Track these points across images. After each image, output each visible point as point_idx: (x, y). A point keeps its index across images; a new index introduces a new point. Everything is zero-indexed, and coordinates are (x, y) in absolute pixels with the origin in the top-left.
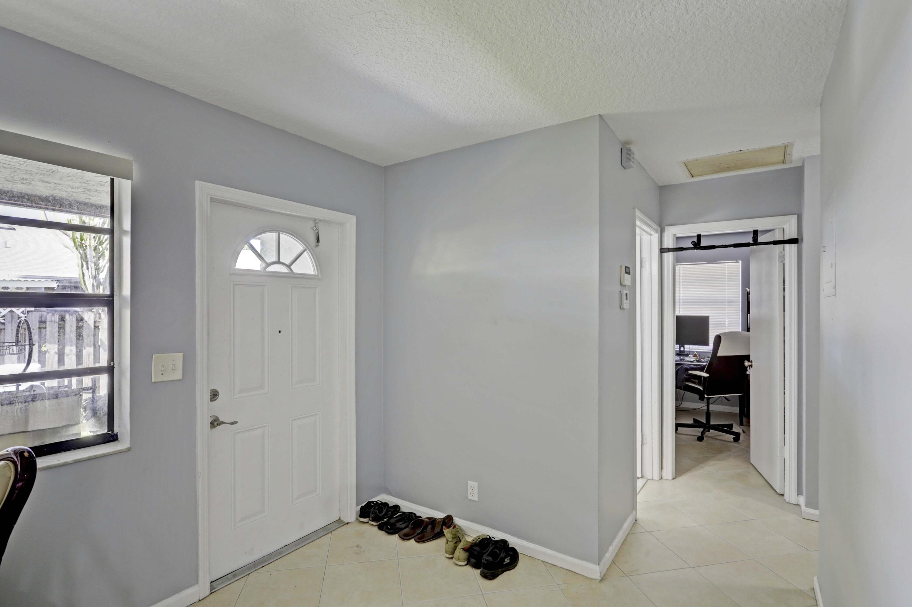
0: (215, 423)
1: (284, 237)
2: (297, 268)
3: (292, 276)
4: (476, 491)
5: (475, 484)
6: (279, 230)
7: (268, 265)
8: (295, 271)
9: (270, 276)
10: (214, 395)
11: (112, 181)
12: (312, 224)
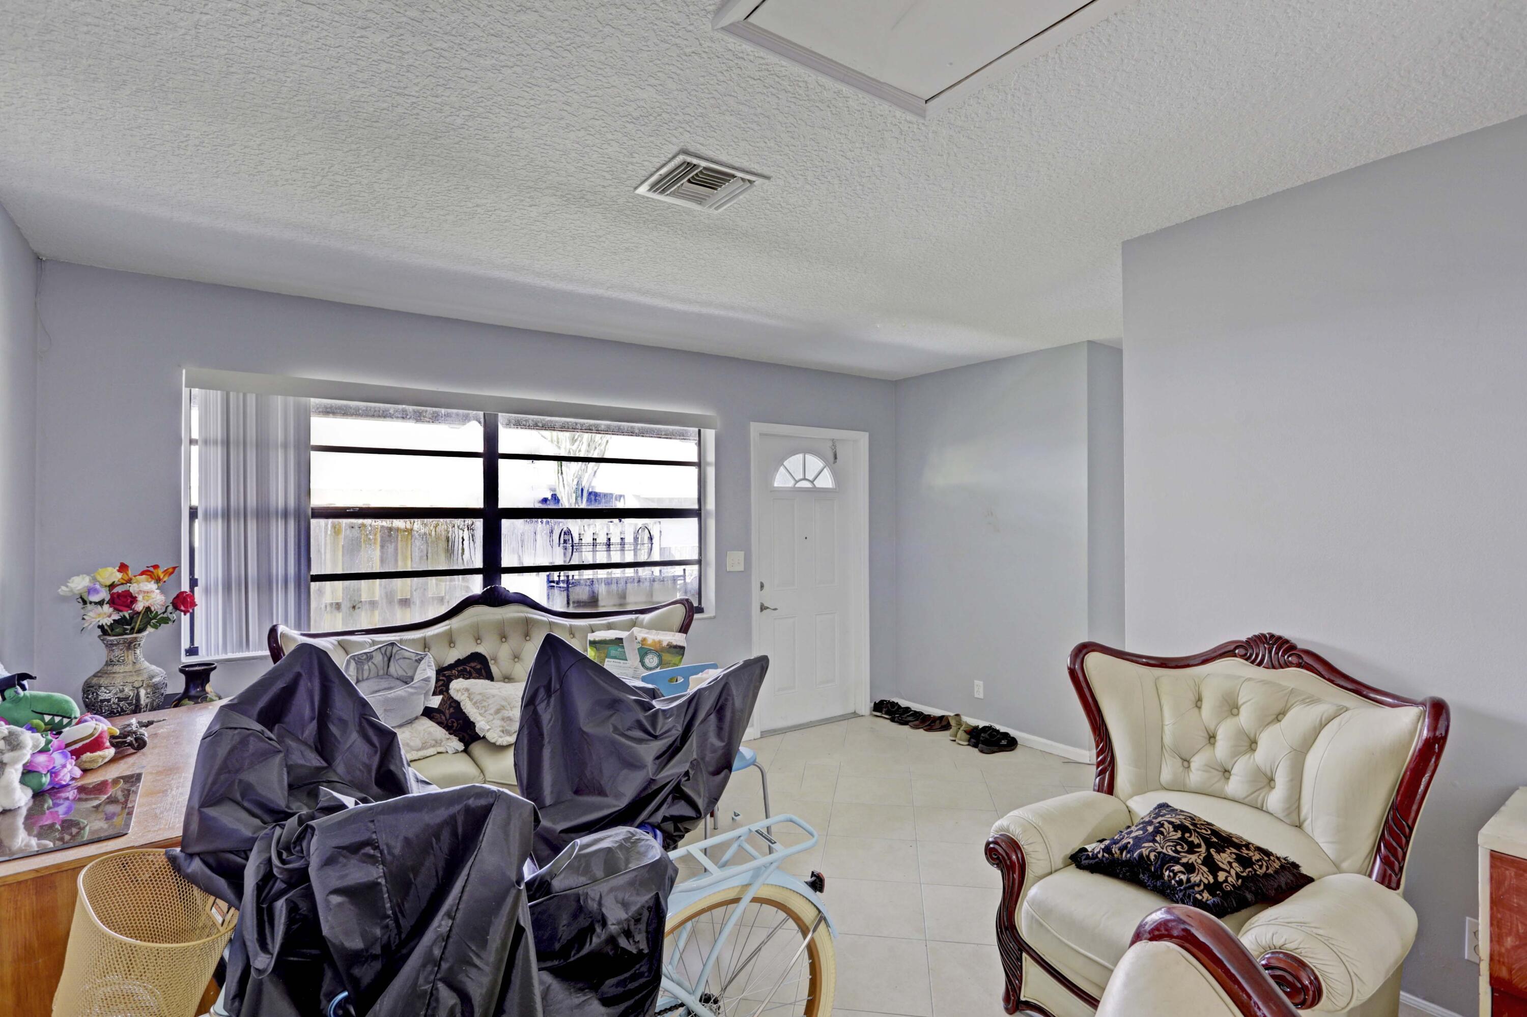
0: (763, 608)
1: (809, 457)
2: (819, 484)
3: (815, 491)
4: (981, 690)
5: (981, 683)
6: (805, 451)
7: (797, 482)
8: (817, 486)
9: (798, 491)
10: (762, 586)
11: (699, 431)
12: (830, 444)
